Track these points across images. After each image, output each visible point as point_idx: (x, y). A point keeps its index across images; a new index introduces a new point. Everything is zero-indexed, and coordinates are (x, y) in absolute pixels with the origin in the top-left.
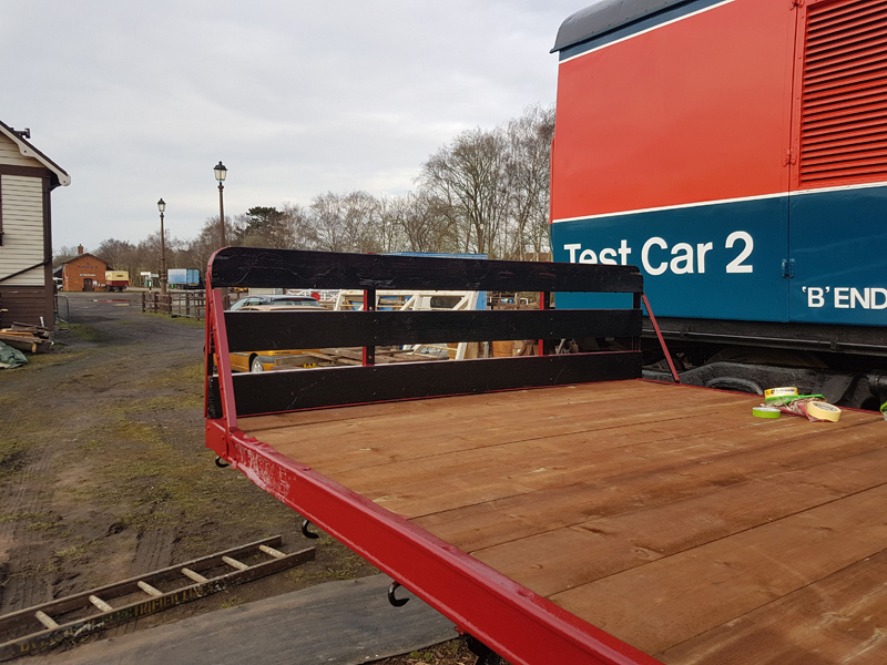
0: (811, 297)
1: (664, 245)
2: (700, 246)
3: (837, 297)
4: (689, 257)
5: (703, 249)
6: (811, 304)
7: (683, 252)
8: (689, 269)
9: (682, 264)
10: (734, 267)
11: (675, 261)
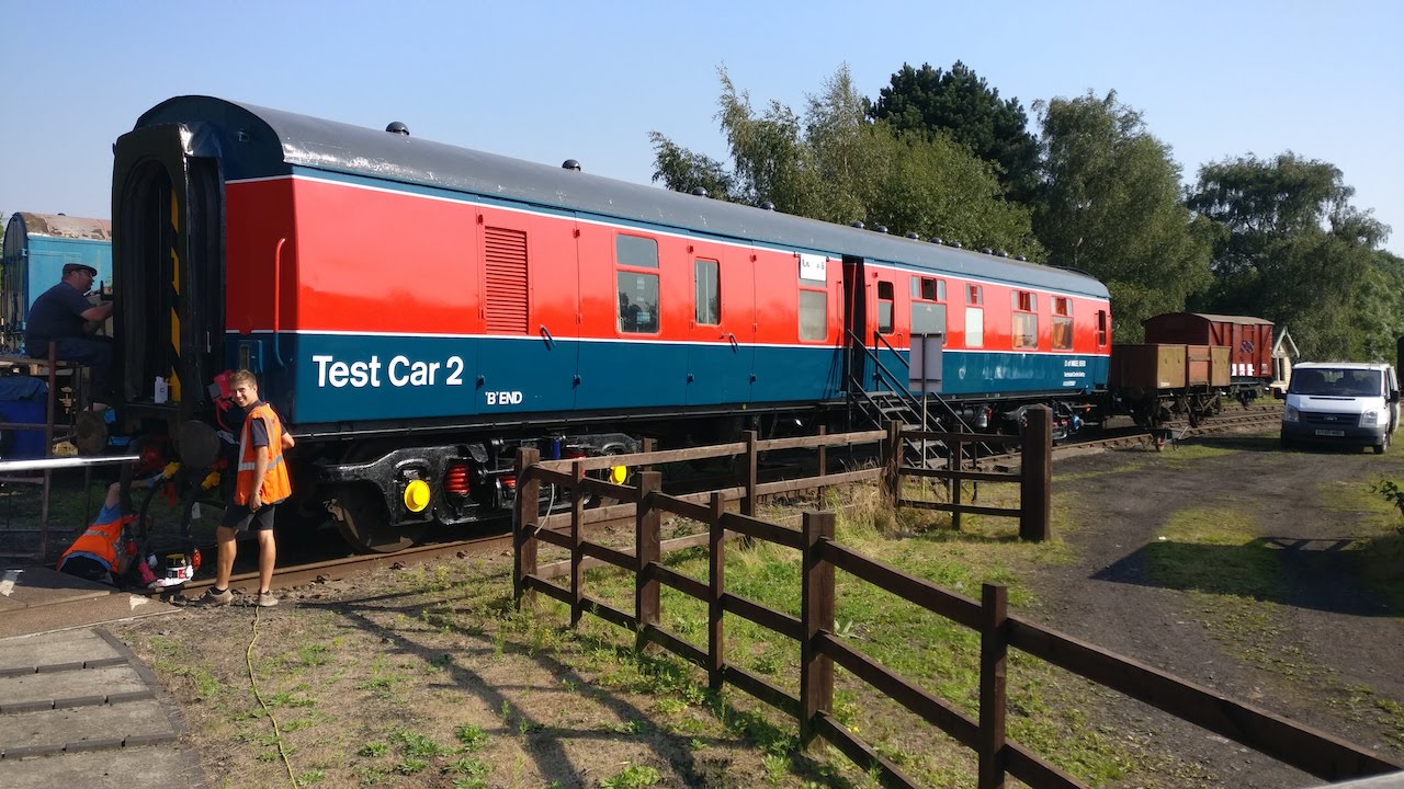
0: (489, 398)
1: (407, 363)
2: (431, 365)
3: (501, 398)
4: (424, 373)
5: (434, 367)
6: (489, 403)
7: (420, 369)
8: (423, 381)
9: (419, 378)
10: (452, 380)
11: (414, 376)
